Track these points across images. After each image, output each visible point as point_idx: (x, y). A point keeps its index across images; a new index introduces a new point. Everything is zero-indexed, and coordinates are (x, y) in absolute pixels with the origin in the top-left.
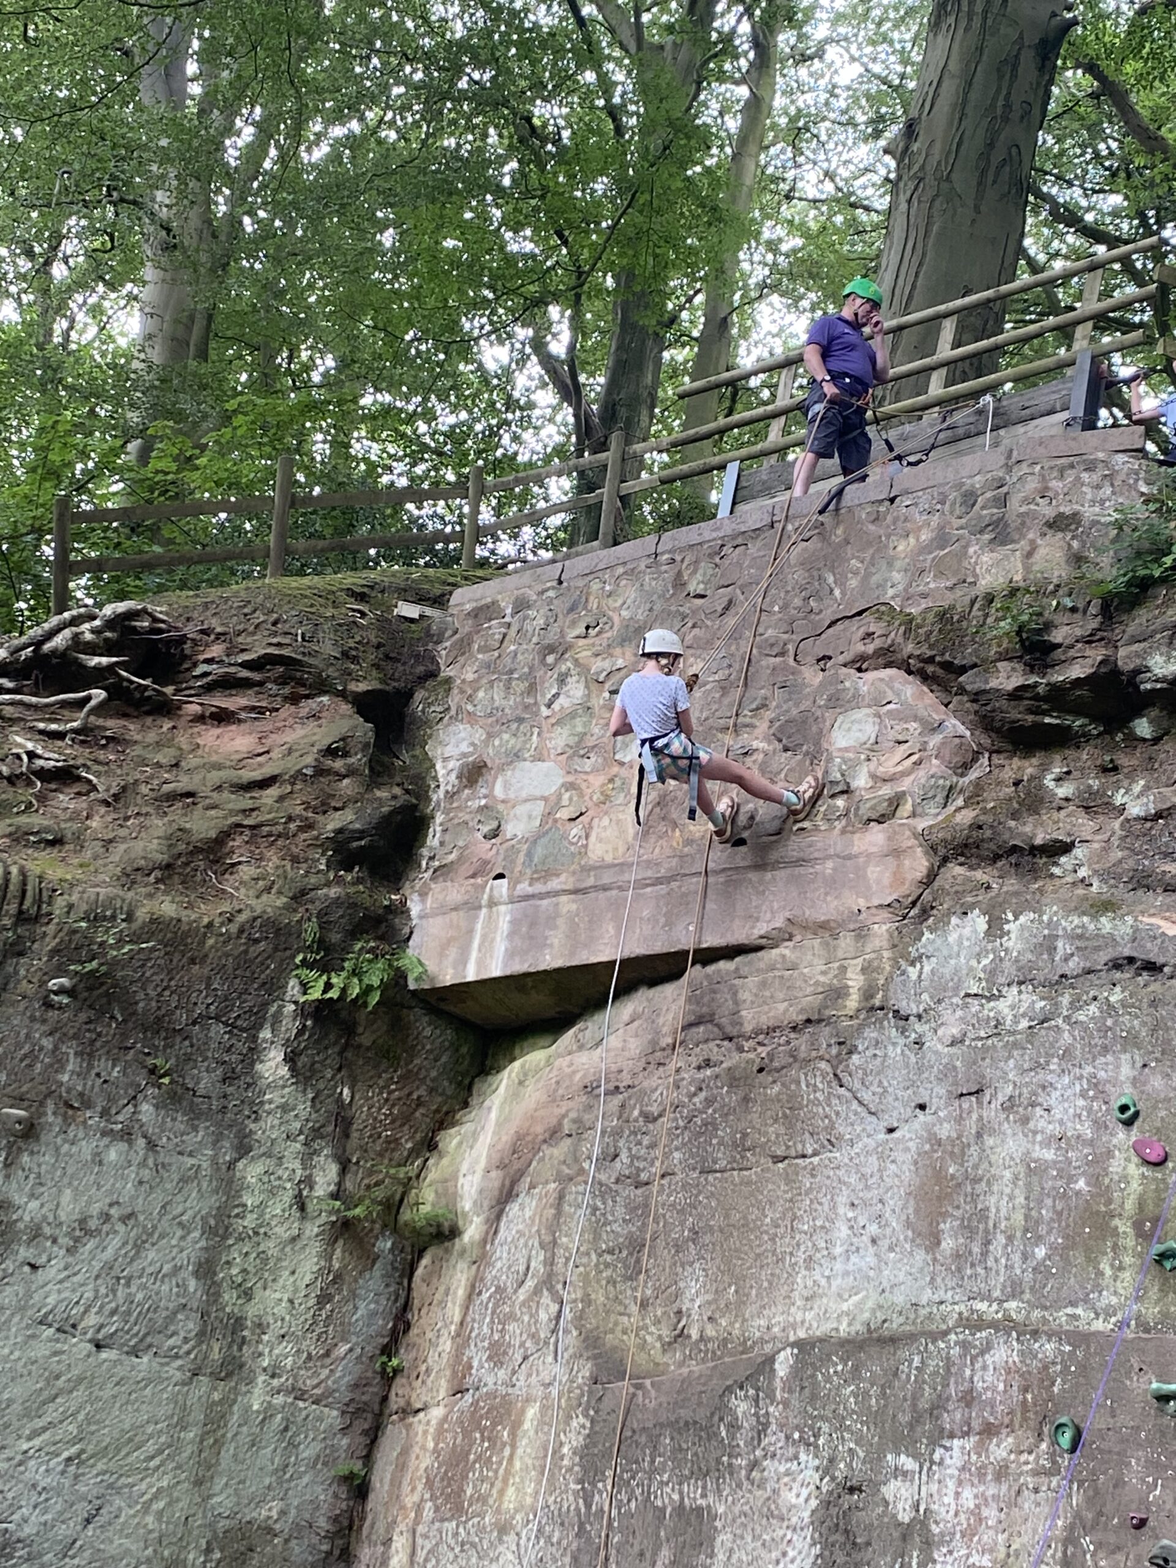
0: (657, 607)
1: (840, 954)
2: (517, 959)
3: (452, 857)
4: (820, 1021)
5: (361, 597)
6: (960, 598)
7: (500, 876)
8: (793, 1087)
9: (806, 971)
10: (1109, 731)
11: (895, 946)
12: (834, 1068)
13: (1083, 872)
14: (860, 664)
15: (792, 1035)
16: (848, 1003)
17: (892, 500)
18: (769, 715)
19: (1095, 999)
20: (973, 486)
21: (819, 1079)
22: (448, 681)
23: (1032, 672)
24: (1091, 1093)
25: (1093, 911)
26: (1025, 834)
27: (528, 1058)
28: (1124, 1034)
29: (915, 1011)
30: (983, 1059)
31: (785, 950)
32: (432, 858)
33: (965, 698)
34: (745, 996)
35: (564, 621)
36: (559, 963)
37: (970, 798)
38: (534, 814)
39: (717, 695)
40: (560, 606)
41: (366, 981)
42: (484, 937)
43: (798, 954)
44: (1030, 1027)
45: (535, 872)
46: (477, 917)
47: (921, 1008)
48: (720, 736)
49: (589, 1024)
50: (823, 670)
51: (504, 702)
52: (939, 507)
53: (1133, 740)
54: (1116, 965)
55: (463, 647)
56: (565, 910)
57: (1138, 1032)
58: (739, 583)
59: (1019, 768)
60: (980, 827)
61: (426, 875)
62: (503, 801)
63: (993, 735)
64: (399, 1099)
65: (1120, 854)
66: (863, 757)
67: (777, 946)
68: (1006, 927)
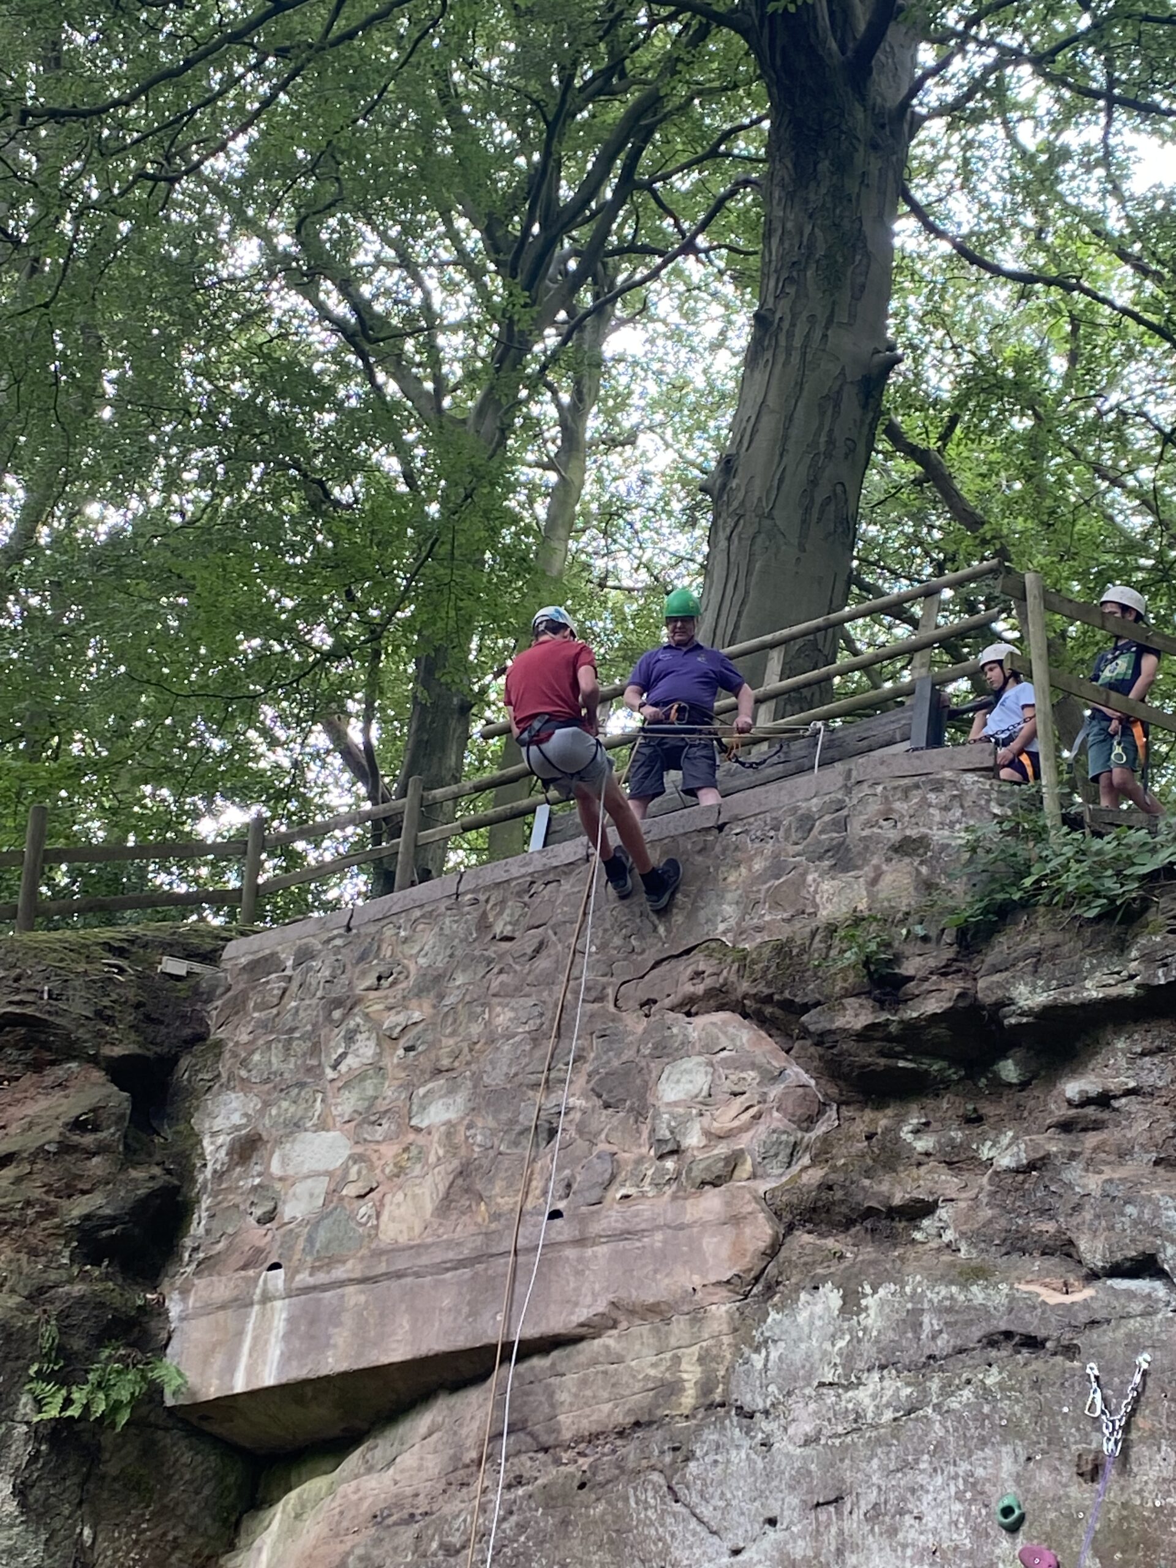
0: (459, 953)
1: (673, 1342)
2: (294, 1363)
3: (220, 1246)
4: (650, 1424)
5: (120, 952)
6: (801, 929)
7: (276, 1266)
8: (620, 1505)
9: (633, 1363)
10: (971, 1076)
11: (736, 1330)
12: (668, 1480)
13: (949, 1236)
14: (689, 1007)
15: (619, 1442)
16: (683, 1400)
17: (721, 828)
18: (588, 1067)
19: (969, 1382)
20: (809, 809)
21: (650, 1494)
22: (220, 1044)
23: (882, 1009)
24: (968, 1495)
25: (962, 1280)
26: (881, 1193)
27: (306, 1486)
28: (1004, 1422)
29: (761, 1407)
30: (842, 1460)
31: (609, 1340)
32: (195, 1249)
33: (809, 1042)
34: (563, 1397)
35: (353, 972)
36: (343, 1366)
37: (816, 1155)
38: (317, 1192)
39: (528, 1048)
40: (347, 956)
41: (114, 1396)
42: (256, 1339)
43: (624, 1344)
44: (895, 1419)
45: (318, 1259)
46: (248, 1316)
47: (769, 1403)
48: (531, 1093)
49: (380, 1441)
50: (647, 1016)
51: (283, 1066)
52: (772, 833)
53: (999, 1086)
54: (992, 1341)
55: (237, 1006)
56: (352, 1303)
57: (1020, 1420)
58: (551, 923)
59: (872, 1120)
60: (830, 1188)
61: (188, 1269)
62: (281, 1179)
63: (840, 1083)
64: (151, 1541)
65: (989, 1213)
66: (694, 1111)
67: (600, 1336)
68: (864, 1302)
